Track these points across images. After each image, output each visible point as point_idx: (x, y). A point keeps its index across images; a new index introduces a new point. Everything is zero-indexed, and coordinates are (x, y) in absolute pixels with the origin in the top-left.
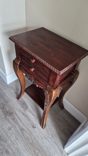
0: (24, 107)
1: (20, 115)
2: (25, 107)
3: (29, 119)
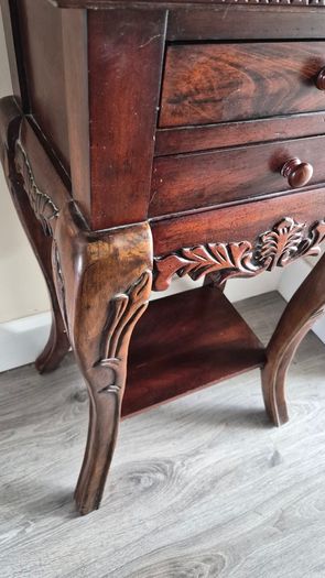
0: (156, 483)
1: (197, 519)
2: (160, 476)
3: (232, 474)
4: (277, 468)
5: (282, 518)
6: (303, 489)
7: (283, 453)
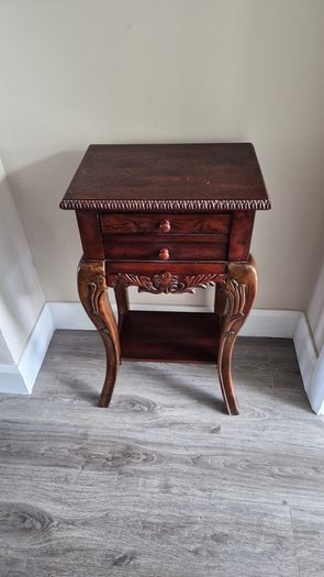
0: (142, 410)
2: (146, 409)
4: (214, 435)
5: (198, 458)
6: (221, 451)
7: (222, 429)
